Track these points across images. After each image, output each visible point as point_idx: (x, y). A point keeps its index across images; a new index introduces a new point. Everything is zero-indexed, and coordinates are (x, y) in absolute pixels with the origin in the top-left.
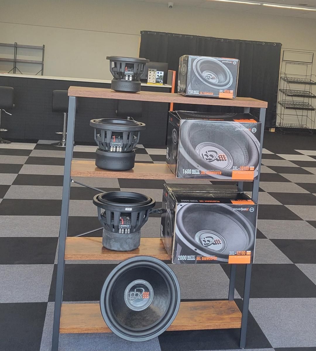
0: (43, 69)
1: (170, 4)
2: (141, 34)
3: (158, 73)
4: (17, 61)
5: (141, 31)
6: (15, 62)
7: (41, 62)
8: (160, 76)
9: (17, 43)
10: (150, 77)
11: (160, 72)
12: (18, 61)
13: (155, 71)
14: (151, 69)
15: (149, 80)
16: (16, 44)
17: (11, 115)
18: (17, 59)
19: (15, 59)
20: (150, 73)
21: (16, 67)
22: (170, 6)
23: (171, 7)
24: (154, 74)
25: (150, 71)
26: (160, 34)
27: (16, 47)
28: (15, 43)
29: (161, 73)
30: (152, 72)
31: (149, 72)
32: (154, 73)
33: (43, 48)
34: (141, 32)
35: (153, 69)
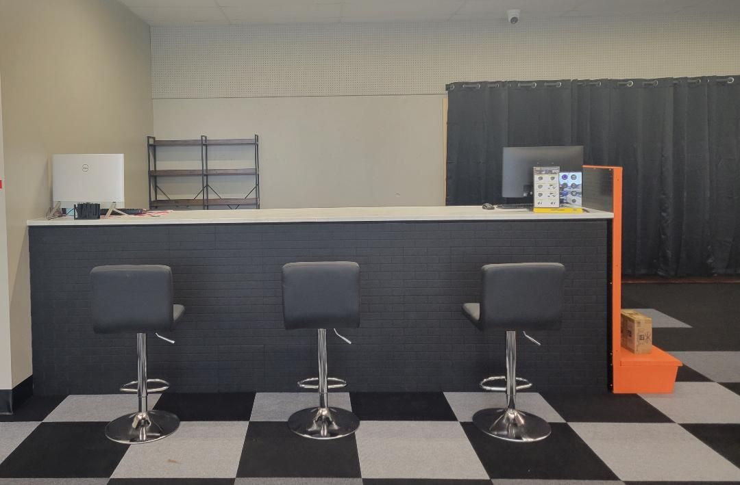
0: (257, 185)
1: (513, 13)
2: (447, 92)
3: (565, 177)
4: (209, 173)
5: (447, 85)
6: (206, 174)
7: (254, 171)
8: (572, 185)
9: (206, 137)
10: (541, 190)
11: (569, 174)
12: (212, 172)
13: (555, 173)
14: (543, 168)
15: (537, 199)
16: (204, 138)
17: (173, 342)
18: (208, 168)
19: (205, 168)
20: (541, 178)
21: (207, 186)
22: (513, 18)
23: (514, 20)
24: (552, 182)
25: (540, 172)
26: (489, 86)
27: (205, 144)
28: (202, 136)
29: (573, 177)
30: (547, 177)
31: (536, 177)
32: (553, 178)
33: (255, 143)
34: (448, 87)
35: (548, 168)
